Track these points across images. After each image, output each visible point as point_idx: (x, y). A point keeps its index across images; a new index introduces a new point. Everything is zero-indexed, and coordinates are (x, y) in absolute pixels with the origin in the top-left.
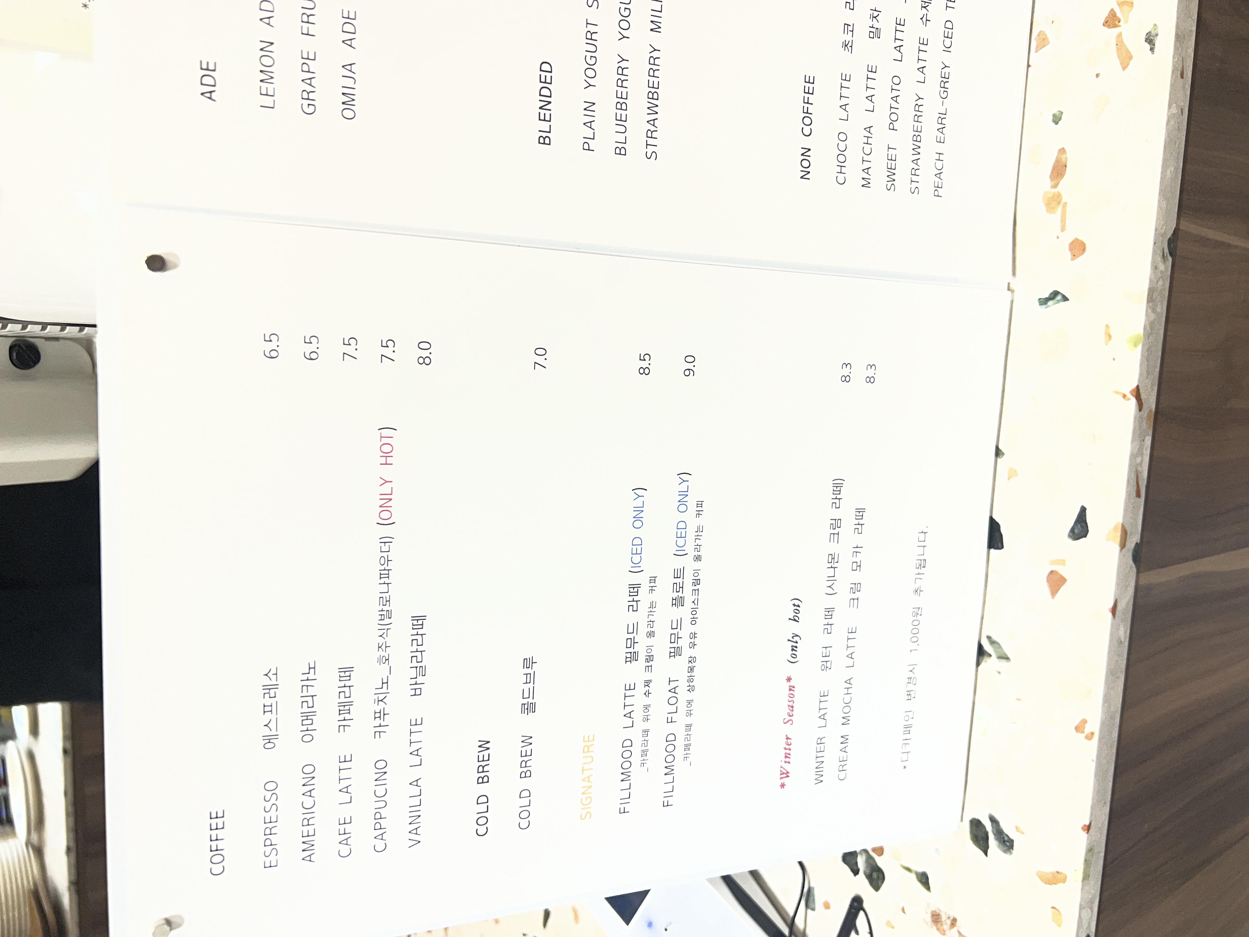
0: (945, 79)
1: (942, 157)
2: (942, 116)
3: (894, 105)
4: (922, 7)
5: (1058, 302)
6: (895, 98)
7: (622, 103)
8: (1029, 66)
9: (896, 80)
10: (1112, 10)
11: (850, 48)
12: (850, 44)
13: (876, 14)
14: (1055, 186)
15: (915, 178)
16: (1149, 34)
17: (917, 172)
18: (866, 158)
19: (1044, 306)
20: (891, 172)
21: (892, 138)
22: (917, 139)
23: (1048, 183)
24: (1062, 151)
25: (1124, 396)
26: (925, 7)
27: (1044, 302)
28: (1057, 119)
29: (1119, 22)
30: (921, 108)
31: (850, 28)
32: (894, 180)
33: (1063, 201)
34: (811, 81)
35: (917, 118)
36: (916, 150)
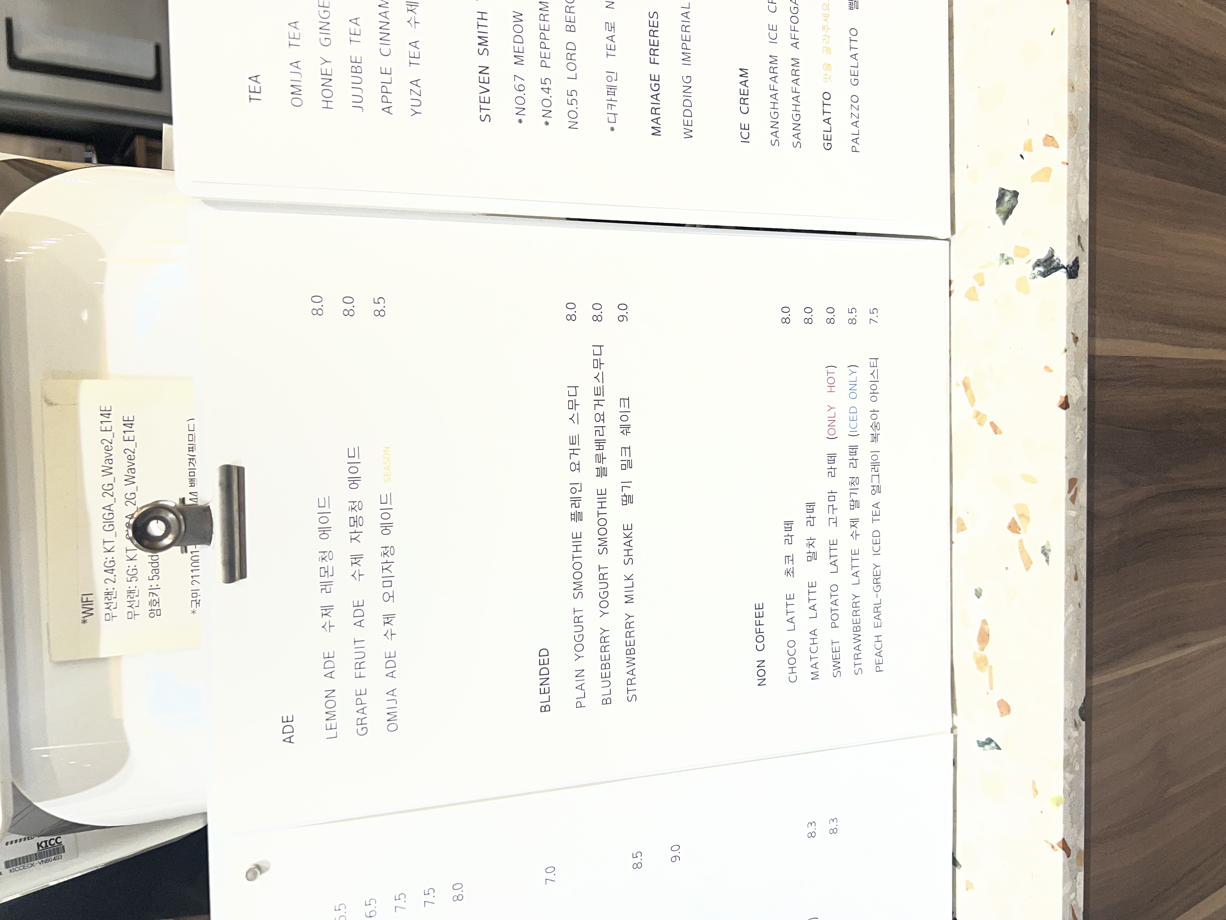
0: (877, 577)
1: (880, 639)
2: (877, 606)
3: (834, 607)
4: (851, 526)
5: (993, 748)
6: (835, 603)
7: (605, 665)
8: (952, 542)
9: (834, 588)
10: (1013, 518)
11: (792, 574)
12: (792, 570)
13: (811, 542)
14: (982, 649)
15: (857, 662)
16: (1043, 547)
17: (859, 656)
18: (813, 655)
19: (982, 748)
20: (836, 661)
21: (835, 634)
22: (857, 630)
23: (976, 646)
24: (984, 622)
25: (1053, 847)
26: (854, 526)
27: (982, 744)
28: (978, 594)
29: (1020, 530)
30: (858, 605)
31: (790, 558)
32: (840, 668)
33: (989, 664)
34: (761, 607)
35: (855, 613)
36: (857, 639)
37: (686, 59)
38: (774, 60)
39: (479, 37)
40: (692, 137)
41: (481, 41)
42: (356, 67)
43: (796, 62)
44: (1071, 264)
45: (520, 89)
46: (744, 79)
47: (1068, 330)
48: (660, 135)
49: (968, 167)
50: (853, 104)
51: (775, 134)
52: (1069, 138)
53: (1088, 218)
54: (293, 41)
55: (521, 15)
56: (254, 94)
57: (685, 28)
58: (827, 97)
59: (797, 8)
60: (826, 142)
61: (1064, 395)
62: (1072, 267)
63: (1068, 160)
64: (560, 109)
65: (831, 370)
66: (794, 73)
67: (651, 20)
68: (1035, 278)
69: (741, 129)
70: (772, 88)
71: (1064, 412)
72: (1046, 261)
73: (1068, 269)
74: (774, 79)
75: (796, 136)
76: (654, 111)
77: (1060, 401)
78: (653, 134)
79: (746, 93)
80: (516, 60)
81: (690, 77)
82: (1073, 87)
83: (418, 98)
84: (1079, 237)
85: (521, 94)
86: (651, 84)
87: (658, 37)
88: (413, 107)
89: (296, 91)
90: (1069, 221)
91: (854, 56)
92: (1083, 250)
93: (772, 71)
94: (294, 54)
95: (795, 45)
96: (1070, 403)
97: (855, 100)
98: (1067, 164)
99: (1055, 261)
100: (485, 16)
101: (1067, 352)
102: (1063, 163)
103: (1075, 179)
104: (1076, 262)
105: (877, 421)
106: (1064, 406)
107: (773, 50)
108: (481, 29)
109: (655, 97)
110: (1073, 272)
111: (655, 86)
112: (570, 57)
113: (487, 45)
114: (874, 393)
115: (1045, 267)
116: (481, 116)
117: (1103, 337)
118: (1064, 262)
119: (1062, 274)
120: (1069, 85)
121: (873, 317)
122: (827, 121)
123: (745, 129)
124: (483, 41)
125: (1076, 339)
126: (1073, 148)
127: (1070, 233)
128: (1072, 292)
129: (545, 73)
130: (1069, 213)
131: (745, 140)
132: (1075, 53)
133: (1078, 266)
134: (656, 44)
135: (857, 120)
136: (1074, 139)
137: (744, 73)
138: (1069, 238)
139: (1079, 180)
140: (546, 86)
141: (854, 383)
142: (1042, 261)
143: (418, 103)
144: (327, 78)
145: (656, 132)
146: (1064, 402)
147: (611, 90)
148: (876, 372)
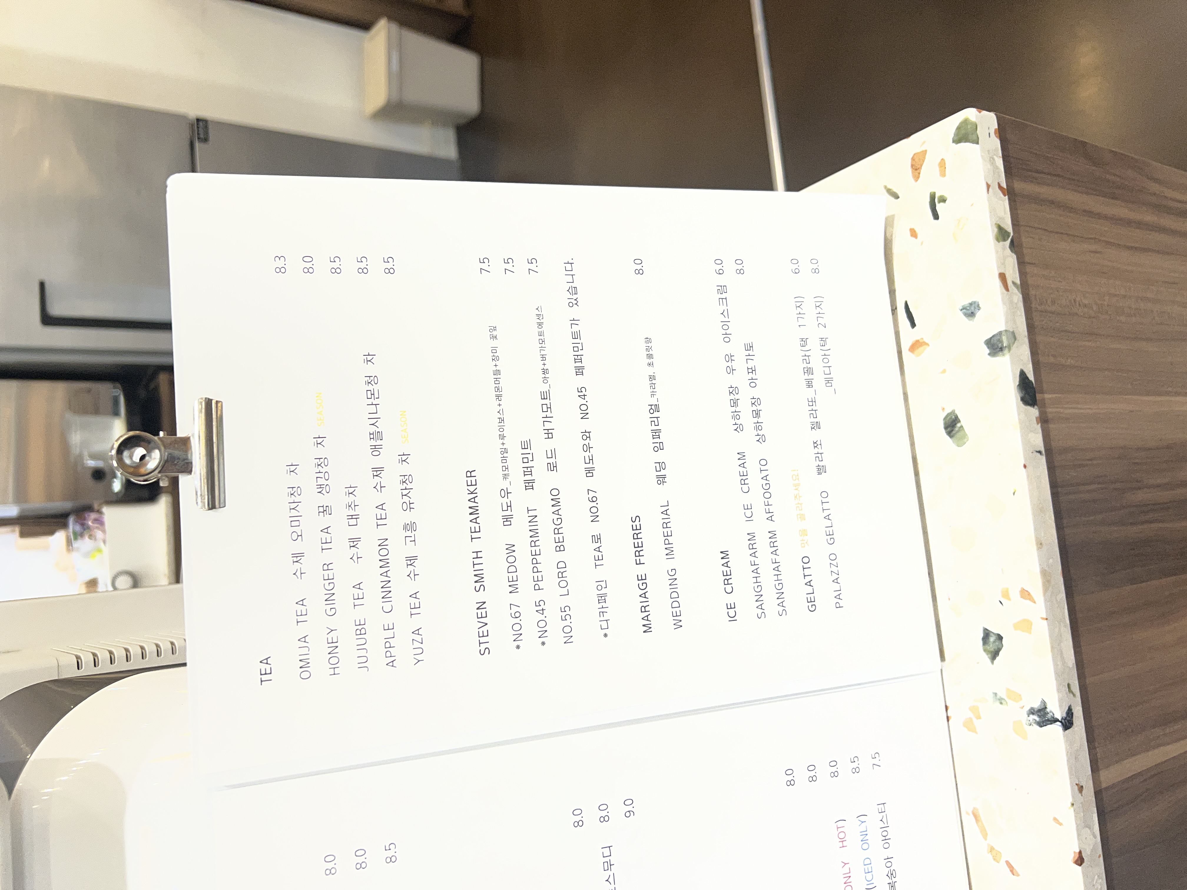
37: (670, 553)
38: (752, 536)
39: (475, 575)
40: (681, 626)
41: (477, 578)
42: (360, 629)
43: (773, 534)
44: (1065, 715)
45: (516, 616)
46: (725, 561)
47: (1071, 783)
48: (651, 631)
49: (949, 599)
50: (832, 562)
51: (760, 607)
52: (1044, 594)
53: (1074, 662)
54: (301, 618)
55: (514, 546)
56: (265, 676)
57: (665, 525)
58: (806, 561)
59: (769, 484)
60: (810, 604)
61: (1078, 851)
62: (1067, 717)
63: (1047, 616)
64: (555, 626)
65: (840, 824)
66: (772, 545)
67: (634, 524)
68: (1031, 726)
69: (728, 609)
70: (753, 564)
71: (1080, 868)
72: (1039, 711)
73: (1063, 721)
74: (754, 555)
75: (781, 605)
76: (644, 609)
77: (1074, 857)
78: (644, 632)
79: (729, 574)
80: (511, 589)
81: (675, 569)
82: (1041, 544)
83: (420, 645)
84: (1069, 685)
85: (517, 621)
86: (639, 584)
87: (641, 538)
88: (415, 656)
89: (305, 665)
90: (1056, 673)
91: (827, 517)
92: (1074, 695)
93: (751, 547)
94: (302, 630)
95: (770, 519)
96: (1084, 858)
97: (833, 558)
98: (1047, 619)
99: (1048, 713)
100: (479, 555)
101: (1074, 806)
102: (1043, 619)
103: (1057, 630)
104: (1070, 712)
105: (892, 868)
106: (1079, 862)
107: (750, 527)
108: (477, 567)
109: (644, 595)
110: (1067, 723)
111: (643, 585)
112: (561, 575)
113: (484, 581)
114: (886, 839)
115: (1039, 716)
116: (480, 650)
117: (1107, 767)
118: (1059, 716)
119: (1057, 727)
120: (1037, 544)
121: (875, 761)
122: (809, 584)
123: (731, 608)
124: (479, 578)
125: (1081, 788)
126: (1049, 601)
127: (1059, 685)
128: (1070, 743)
129: (538, 596)
130: (1056, 665)
131: (733, 619)
132: (1038, 510)
133: (1072, 714)
134: (640, 545)
135: (837, 576)
136: (1049, 594)
137: (725, 554)
138: (1059, 690)
139: (1060, 629)
140: (540, 607)
141: (864, 833)
142: (1036, 710)
143: (420, 651)
144: (333, 645)
145: (648, 629)
146: (1078, 858)
147: (602, 598)
148: (885, 817)
